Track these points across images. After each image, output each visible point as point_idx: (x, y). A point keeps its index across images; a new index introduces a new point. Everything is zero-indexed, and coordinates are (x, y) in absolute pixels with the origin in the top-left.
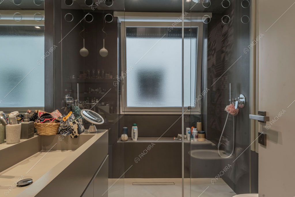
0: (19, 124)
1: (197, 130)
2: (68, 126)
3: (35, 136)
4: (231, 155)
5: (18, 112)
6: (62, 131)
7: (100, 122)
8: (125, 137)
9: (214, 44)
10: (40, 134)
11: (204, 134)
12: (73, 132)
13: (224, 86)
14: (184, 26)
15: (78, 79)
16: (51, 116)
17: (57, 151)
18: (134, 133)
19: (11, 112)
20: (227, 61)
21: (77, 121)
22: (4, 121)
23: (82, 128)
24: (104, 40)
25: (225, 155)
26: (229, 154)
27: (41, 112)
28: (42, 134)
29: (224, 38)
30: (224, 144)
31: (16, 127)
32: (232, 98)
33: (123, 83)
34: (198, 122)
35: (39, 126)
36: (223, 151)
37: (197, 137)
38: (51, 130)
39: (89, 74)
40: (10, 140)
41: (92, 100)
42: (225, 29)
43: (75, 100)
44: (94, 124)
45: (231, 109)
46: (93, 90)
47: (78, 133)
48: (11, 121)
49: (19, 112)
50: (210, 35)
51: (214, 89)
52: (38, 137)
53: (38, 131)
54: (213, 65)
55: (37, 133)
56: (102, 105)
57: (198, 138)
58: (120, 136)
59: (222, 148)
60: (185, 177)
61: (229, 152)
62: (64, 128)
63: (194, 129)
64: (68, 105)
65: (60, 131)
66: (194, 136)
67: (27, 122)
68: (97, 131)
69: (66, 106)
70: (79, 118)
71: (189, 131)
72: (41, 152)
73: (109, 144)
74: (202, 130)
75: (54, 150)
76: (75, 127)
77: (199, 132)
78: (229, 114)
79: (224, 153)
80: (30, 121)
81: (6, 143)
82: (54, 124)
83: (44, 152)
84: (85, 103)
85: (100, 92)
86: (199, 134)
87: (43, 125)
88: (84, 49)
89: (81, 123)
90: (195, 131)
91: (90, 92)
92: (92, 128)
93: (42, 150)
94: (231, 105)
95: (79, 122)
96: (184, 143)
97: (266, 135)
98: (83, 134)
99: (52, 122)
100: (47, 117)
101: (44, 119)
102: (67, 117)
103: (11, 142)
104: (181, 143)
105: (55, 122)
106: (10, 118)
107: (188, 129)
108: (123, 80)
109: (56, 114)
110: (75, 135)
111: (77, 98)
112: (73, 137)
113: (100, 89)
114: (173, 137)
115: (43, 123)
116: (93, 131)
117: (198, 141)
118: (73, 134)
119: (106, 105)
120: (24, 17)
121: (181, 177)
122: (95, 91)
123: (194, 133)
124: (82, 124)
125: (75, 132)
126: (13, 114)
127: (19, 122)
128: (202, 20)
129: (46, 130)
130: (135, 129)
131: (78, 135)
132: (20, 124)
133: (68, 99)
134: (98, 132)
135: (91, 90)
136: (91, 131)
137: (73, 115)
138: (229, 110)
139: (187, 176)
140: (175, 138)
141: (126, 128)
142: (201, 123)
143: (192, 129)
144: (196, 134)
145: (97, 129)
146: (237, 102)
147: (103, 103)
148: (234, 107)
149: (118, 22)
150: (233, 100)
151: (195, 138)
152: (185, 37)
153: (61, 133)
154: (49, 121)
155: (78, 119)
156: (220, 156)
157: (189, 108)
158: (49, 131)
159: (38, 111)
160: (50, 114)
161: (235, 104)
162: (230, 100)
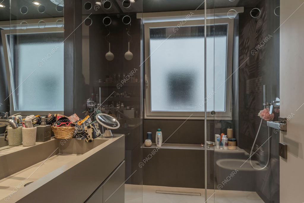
0: (34, 127)
1: (227, 137)
2: (83, 130)
3: (52, 139)
4: (266, 166)
5: (33, 116)
6: (77, 135)
7: (115, 127)
8: (148, 142)
9: (247, 42)
10: (57, 138)
11: (236, 142)
12: (88, 136)
13: (259, 88)
14: (206, 24)
15: (105, 83)
16: (69, 119)
17: (73, 154)
18: (158, 139)
19: (27, 115)
20: (261, 59)
21: (93, 125)
22: (14, 124)
23: (98, 132)
24: (129, 43)
25: (258, 166)
26: (264, 165)
27: (59, 116)
28: (59, 137)
29: (258, 35)
30: (258, 154)
31: (31, 130)
32: (266, 101)
33: (147, 87)
34: (228, 128)
35: (56, 129)
36: (257, 162)
37: (227, 145)
38: (67, 134)
39: (115, 78)
40: (26, 142)
41: (117, 103)
42: (260, 23)
43: (97, 104)
44: (109, 129)
45: (264, 114)
46: (118, 94)
47: (92, 137)
48: (27, 124)
49: (35, 115)
50: (243, 31)
51: (248, 92)
52: (55, 140)
53: (55, 134)
54: (247, 65)
55: (54, 137)
56: (127, 109)
57: (229, 146)
58: (144, 142)
59: (254, 158)
60: (208, 188)
61: (263, 163)
62: (79, 132)
63: (223, 135)
64: (90, 109)
65: (76, 135)
66: (224, 143)
67: (43, 126)
68: (112, 135)
69: (88, 110)
70: (95, 123)
71: (218, 138)
72: (58, 155)
73: (127, 149)
74: (233, 138)
75: (70, 153)
76: (90, 132)
77: (229, 139)
78: (263, 120)
79: (258, 164)
80: (47, 124)
81: (22, 146)
82: (70, 128)
83: (61, 155)
84: (109, 107)
85: (125, 96)
86: (229, 141)
87: (59, 128)
88: (109, 53)
89: (97, 127)
90: (224, 138)
91: (115, 96)
92: (107, 133)
93: (59, 153)
94: (265, 110)
95: (94, 126)
96: (207, 151)
97: (286, 146)
98: (98, 138)
99: (68, 126)
100: (64, 120)
101: (61, 123)
102: (83, 121)
103: (26, 145)
104: (204, 151)
105: (71, 126)
106: (26, 121)
107: (217, 136)
108: (147, 84)
109: (73, 118)
110: (89, 139)
111: (99, 102)
112: (87, 141)
113: (125, 93)
114: (201, 144)
115: (59, 126)
116: (108, 136)
117: (228, 149)
118: (87, 139)
119: (131, 109)
120: (48, 25)
121: (204, 188)
122: (121, 95)
123: (224, 140)
124: (98, 129)
125: (89, 137)
126: (28, 117)
127: (34, 125)
128: (227, 16)
129: (63, 133)
130: (159, 135)
131: (92, 139)
132: (36, 127)
133: (90, 103)
134: (114, 137)
135: (116, 93)
136: (106, 136)
137: (90, 119)
138: (263, 116)
139: (211, 187)
140: (202, 145)
141: (151, 133)
142: (232, 129)
143: (222, 136)
144: (226, 141)
145: (112, 133)
146: (271, 107)
147: (128, 108)
148: (268, 112)
149: (141, 24)
150: (268, 104)
151: (224, 146)
152: (207, 36)
153: (77, 137)
154: (65, 124)
155: (93, 123)
156: (252, 167)
157: (213, 113)
158: (65, 134)
159: (57, 115)
160: (68, 118)
161: (269, 108)
162: (264, 104)
